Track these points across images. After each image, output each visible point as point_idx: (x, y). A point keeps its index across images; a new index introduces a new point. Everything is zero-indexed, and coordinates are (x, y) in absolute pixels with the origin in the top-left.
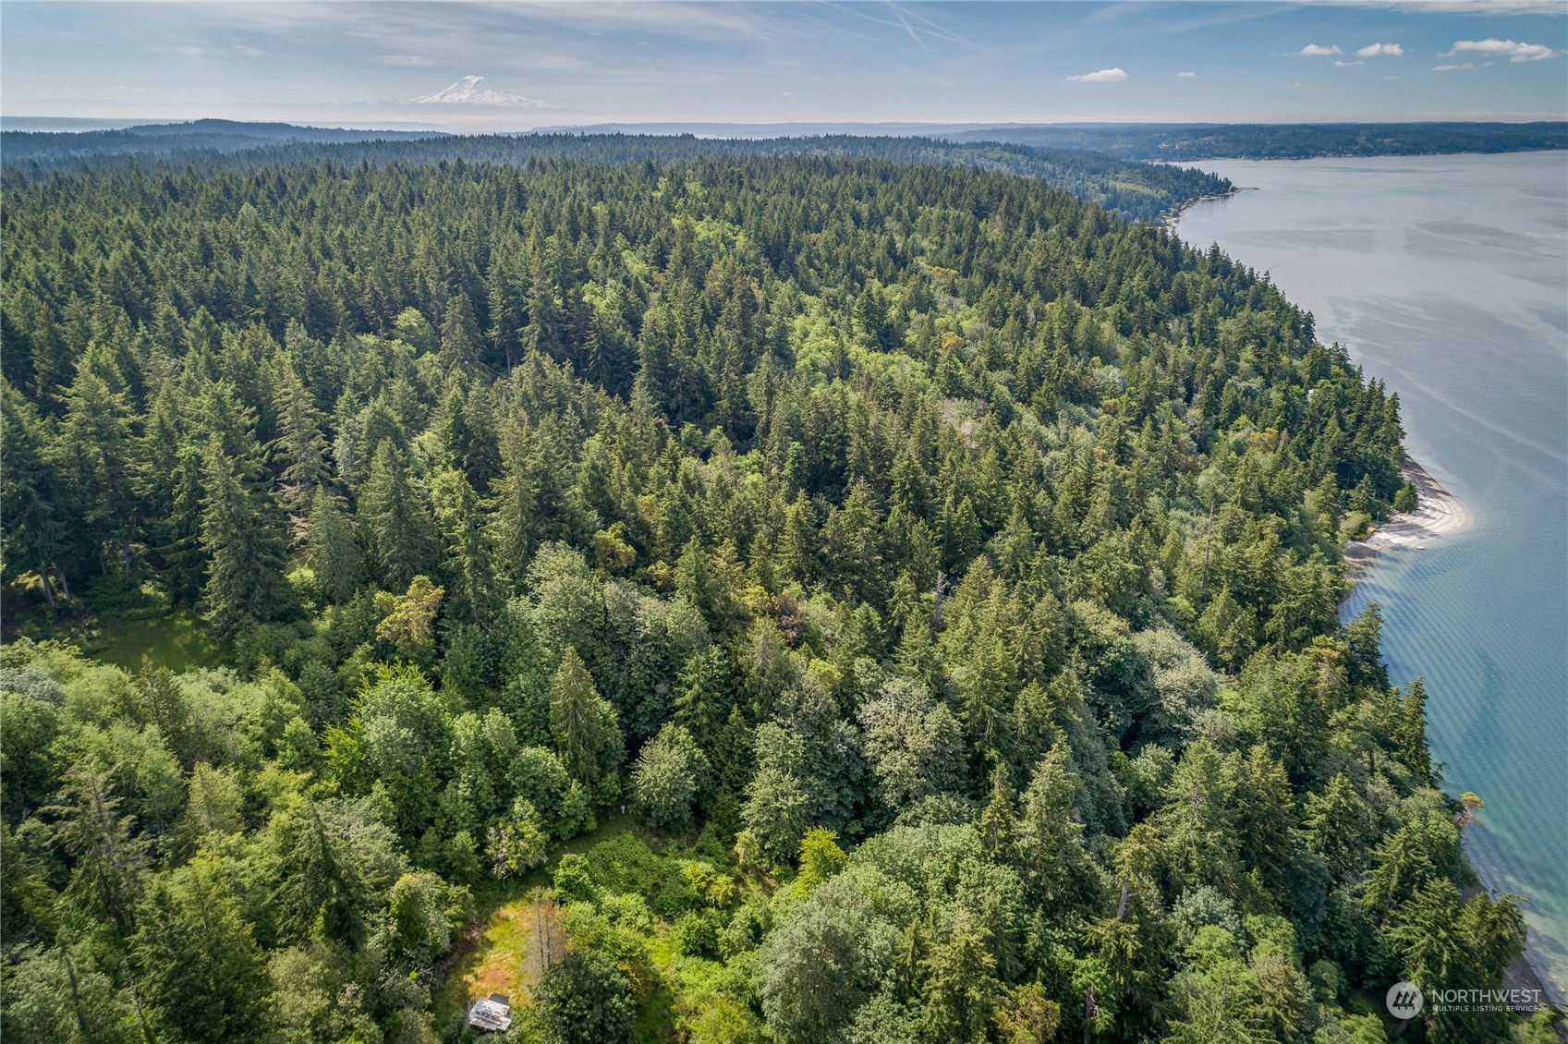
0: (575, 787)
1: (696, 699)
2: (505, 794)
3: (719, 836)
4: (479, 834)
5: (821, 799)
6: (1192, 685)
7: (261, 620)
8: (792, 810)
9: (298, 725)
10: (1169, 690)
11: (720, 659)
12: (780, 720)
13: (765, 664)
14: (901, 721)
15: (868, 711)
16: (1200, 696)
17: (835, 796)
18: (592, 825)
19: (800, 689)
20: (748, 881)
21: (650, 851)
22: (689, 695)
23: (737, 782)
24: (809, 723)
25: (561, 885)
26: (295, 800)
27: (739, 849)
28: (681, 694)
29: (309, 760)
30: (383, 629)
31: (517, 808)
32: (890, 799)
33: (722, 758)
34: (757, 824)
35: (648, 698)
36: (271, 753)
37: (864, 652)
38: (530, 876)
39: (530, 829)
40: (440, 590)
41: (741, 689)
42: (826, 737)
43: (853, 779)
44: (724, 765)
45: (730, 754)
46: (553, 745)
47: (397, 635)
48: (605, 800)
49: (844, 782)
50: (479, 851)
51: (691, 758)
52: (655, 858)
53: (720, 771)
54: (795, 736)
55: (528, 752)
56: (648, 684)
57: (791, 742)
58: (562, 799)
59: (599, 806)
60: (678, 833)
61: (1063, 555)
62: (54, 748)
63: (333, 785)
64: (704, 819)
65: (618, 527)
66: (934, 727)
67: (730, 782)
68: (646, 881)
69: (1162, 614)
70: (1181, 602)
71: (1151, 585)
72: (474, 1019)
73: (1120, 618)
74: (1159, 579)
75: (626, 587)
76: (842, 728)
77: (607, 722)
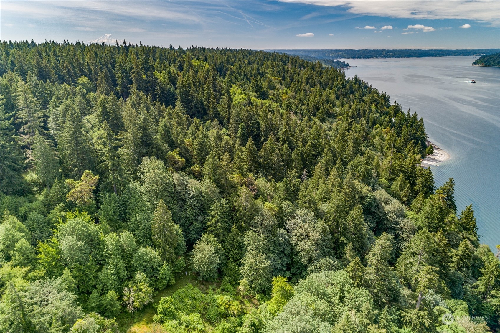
0: (165, 265)
1: (217, 222)
2: (131, 270)
3: (230, 282)
4: (120, 291)
5: (275, 263)
6: (397, 210)
8: (263, 269)
9: (23, 243)
10: (389, 212)
11: (226, 204)
12: (255, 229)
13: (247, 205)
14: (306, 227)
15: (290, 224)
16: (400, 214)
17: (279, 262)
18: (173, 282)
19: (262, 215)
20: (245, 302)
21: (201, 292)
22: (214, 220)
23: (236, 257)
24: (267, 230)
25: (161, 313)
26: (19, 282)
27: (241, 288)
28: (209, 220)
30: (69, 197)
31: (138, 277)
32: (304, 261)
33: (229, 247)
34: (248, 276)
35: (195, 223)
36: (8, 258)
37: (286, 199)
38: (146, 311)
39: (144, 287)
40: (97, 177)
41: (235, 217)
42: (275, 236)
43: (287, 253)
44: (230, 250)
45: (232, 245)
46: (154, 246)
47: (76, 198)
48: (178, 269)
49: (283, 255)
50: (120, 299)
51: (216, 248)
52: (203, 295)
53: (229, 254)
54: (262, 236)
55: (142, 250)
56: (194, 216)
57: (260, 238)
58: (159, 271)
59: (176, 273)
60: (212, 282)
63: (42, 272)
64: (222, 275)
65: (177, 150)
66: (320, 228)
67: (233, 258)
68: (200, 307)
69: (379, 185)
70: (384, 181)
71: (372, 175)
73: (368, 186)
74: (374, 173)
75: (183, 175)
76: (282, 231)
77: (178, 234)
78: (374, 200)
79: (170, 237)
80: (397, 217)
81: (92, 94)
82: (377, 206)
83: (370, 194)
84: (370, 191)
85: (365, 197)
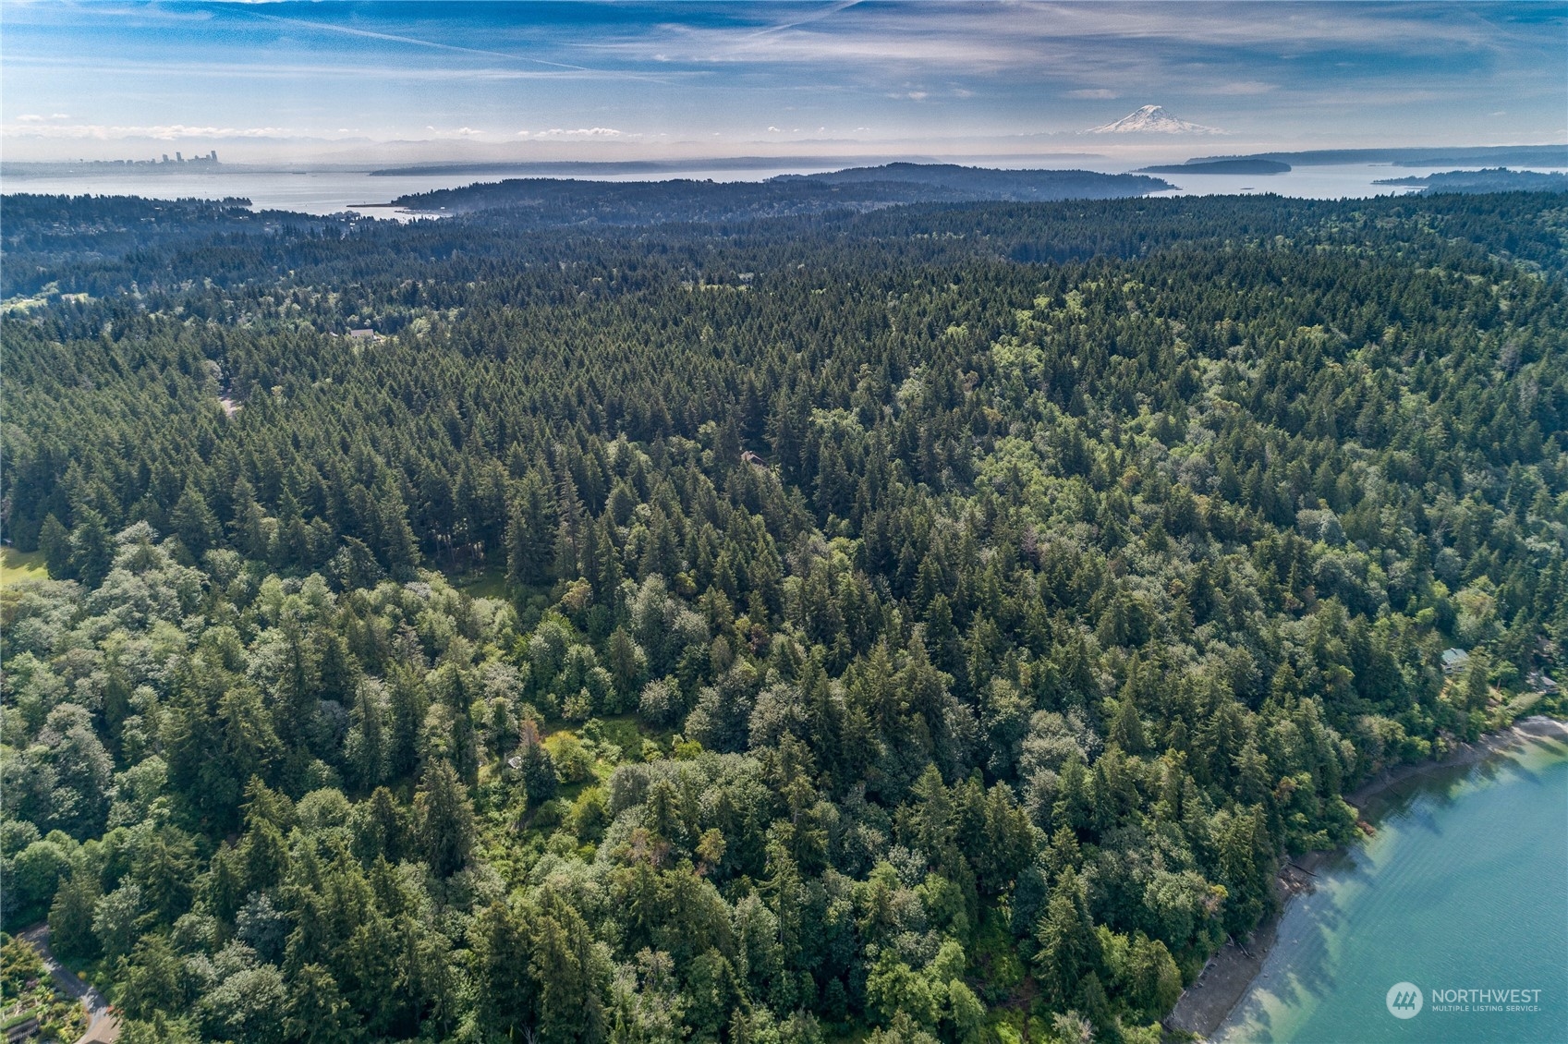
0: (612, 692)
1: (685, 667)
2: (580, 684)
4: (562, 698)
6: (1049, 752)
7: (524, 582)
9: (508, 630)
10: (1030, 751)
12: (715, 687)
13: (717, 658)
14: (770, 705)
15: (764, 696)
16: (1052, 761)
18: (618, 711)
19: (728, 675)
21: (636, 731)
24: (726, 693)
25: (585, 730)
29: (508, 647)
30: (566, 597)
31: (583, 692)
32: (749, 742)
38: (575, 723)
39: (582, 702)
40: (589, 586)
41: (706, 668)
42: (732, 702)
46: (609, 669)
47: (568, 602)
50: (559, 705)
51: (673, 694)
52: (637, 735)
54: (718, 697)
55: (597, 669)
57: (715, 700)
58: (604, 694)
60: (651, 727)
62: (418, 616)
63: (511, 659)
65: (693, 572)
68: (627, 743)
69: (1087, 705)
70: (1109, 703)
71: (1097, 685)
72: (511, 761)
73: (1021, 697)
74: (1106, 682)
75: (679, 604)
76: (740, 700)
77: (640, 666)
78: (1011, 721)
79: (623, 665)
80: (1039, 764)
81: (708, 451)
82: (1023, 735)
83: (1011, 710)
84: (1017, 707)
85: (998, 712)
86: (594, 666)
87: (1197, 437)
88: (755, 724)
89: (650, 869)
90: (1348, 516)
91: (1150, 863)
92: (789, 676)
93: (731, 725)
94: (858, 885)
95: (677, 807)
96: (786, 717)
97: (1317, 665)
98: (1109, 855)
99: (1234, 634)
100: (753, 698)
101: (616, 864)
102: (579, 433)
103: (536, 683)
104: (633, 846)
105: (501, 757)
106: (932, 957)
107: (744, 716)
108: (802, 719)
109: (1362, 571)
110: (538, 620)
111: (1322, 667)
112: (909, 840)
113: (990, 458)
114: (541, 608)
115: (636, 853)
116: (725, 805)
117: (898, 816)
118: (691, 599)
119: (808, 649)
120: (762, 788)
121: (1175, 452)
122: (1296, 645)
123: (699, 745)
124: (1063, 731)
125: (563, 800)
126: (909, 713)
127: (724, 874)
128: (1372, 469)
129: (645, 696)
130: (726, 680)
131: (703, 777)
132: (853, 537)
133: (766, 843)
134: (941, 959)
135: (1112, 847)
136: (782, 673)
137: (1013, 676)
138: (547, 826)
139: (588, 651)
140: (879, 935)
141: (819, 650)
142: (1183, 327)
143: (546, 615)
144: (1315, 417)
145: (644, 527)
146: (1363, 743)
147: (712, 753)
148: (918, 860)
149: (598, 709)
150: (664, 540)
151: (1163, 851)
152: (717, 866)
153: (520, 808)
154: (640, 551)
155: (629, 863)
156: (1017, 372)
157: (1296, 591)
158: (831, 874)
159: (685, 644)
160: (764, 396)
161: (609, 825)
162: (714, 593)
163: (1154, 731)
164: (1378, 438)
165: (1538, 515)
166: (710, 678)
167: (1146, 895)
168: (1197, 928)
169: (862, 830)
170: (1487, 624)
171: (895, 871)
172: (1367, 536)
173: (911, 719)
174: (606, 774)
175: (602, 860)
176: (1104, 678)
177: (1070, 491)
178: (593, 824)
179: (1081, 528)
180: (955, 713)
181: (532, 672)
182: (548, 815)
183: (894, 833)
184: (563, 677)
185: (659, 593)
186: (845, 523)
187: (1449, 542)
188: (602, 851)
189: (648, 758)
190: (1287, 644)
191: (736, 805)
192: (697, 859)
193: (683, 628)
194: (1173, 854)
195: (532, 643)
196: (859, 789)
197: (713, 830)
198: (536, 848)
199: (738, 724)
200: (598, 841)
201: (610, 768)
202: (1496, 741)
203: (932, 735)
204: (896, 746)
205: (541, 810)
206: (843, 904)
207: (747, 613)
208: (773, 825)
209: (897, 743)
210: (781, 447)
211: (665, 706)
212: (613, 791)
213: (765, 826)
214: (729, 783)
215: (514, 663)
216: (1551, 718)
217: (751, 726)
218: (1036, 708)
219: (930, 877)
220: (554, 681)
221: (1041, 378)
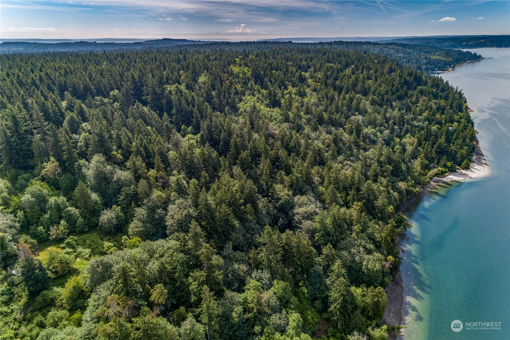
0: (81, 220)
1: (124, 200)
2: (60, 218)
4: (48, 228)
6: (306, 213)
7: (15, 168)
9: (5, 194)
10: (298, 214)
11: (133, 189)
12: (144, 207)
13: (142, 191)
15: (171, 207)
16: (308, 216)
18: (86, 229)
19: (150, 199)
21: (99, 239)
22: (122, 198)
24: (150, 209)
25: (66, 244)
27: (123, 241)
28: (120, 197)
29: (6, 204)
30: (43, 172)
31: (61, 222)
32: (168, 232)
37: (175, 191)
38: (59, 241)
39: (61, 228)
40: (57, 164)
42: (153, 213)
43: (162, 226)
46: (77, 207)
47: (45, 174)
48: (93, 224)
49: (159, 227)
50: (46, 232)
51: (117, 215)
52: (100, 241)
55: (69, 208)
58: (76, 222)
60: (113, 235)
61: (284, 171)
63: (10, 210)
65: (120, 151)
68: (94, 246)
69: (313, 191)
70: (321, 188)
71: (314, 183)
72: (14, 272)
73: (288, 190)
74: (317, 181)
75: (115, 167)
76: (159, 211)
77: (96, 203)
78: (287, 202)
79: (86, 203)
80: (304, 218)
81: (116, 103)
82: (293, 207)
83: (286, 197)
84: (288, 195)
85: (281, 199)
86: (67, 207)
87: (311, 94)
88: (169, 222)
89: (122, 320)
90: (366, 117)
91: (360, 253)
92: (182, 195)
93: (155, 225)
94: (243, 295)
95: (134, 277)
96: (186, 215)
97: (380, 166)
98: (345, 253)
99: (351, 158)
100: (165, 209)
101: (98, 322)
102: (42, 92)
103: (29, 223)
104: (108, 308)
105: (6, 271)
106: (288, 325)
107: (162, 219)
108: (195, 215)
109: (375, 135)
110: (26, 186)
111: (382, 167)
112: (258, 266)
113: (242, 103)
114: (28, 180)
115: (111, 312)
116: (162, 269)
117: (251, 255)
118: (121, 165)
119: (188, 183)
120: (181, 255)
121: (306, 100)
122: (371, 160)
123: (139, 239)
124: (309, 203)
125: (55, 289)
126: (245, 204)
127: (167, 309)
128: (367, 102)
129: (102, 218)
130: (149, 202)
131: (145, 256)
132: (195, 134)
133: (190, 284)
134: (292, 324)
135: (343, 249)
136: (179, 194)
137: (282, 182)
138: (45, 307)
139: (62, 199)
140: (260, 320)
141: (194, 181)
142: (292, 63)
143: (31, 183)
144: (345, 86)
145: (88, 134)
146: (400, 192)
147: (148, 241)
148: (266, 275)
149: (73, 230)
150: (100, 136)
151: (363, 247)
152: (163, 305)
153: (24, 300)
154: (87, 145)
155: (107, 320)
156: (241, 75)
157: (363, 141)
158: (229, 294)
159: (122, 188)
160: (139, 81)
161: (89, 297)
162: (134, 159)
163: (341, 198)
164: (365, 93)
165: (414, 115)
166: (139, 203)
167: (364, 267)
168: (384, 277)
169: (236, 266)
170: (416, 148)
171: (259, 283)
172: (373, 123)
173: (246, 207)
174: (83, 266)
175: (88, 322)
176: (316, 179)
177: (276, 112)
178: (78, 298)
179: (285, 125)
180: (262, 202)
181: (26, 216)
182: (44, 300)
183: (250, 264)
184: (47, 216)
185: (102, 163)
186: (190, 129)
187: (395, 124)
188: (87, 315)
189: (109, 252)
190: (368, 160)
191: (169, 267)
192: (151, 305)
193: (119, 180)
194: (368, 247)
195: (23, 199)
196: (229, 246)
197: (159, 285)
198: (37, 325)
199: (159, 224)
200: (83, 309)
201: (85, 262)
202: (428, 187)
203: (255, 213)
204: (241, 221)
205: (39, 299)
206: (239, 309)
207: (153, 168)
208: (191, 274)
209: (242, 220)
210: (152, 99)
211: (115, 222)
212: (89, 275)
213: (187, 276)
214: (162, 256)
215: (11, 213)
216: (439, 177)
217: (167, 223)
218: (294, 195)
219: (275, 282)
220: (41, 219)
221: (250, 77)
